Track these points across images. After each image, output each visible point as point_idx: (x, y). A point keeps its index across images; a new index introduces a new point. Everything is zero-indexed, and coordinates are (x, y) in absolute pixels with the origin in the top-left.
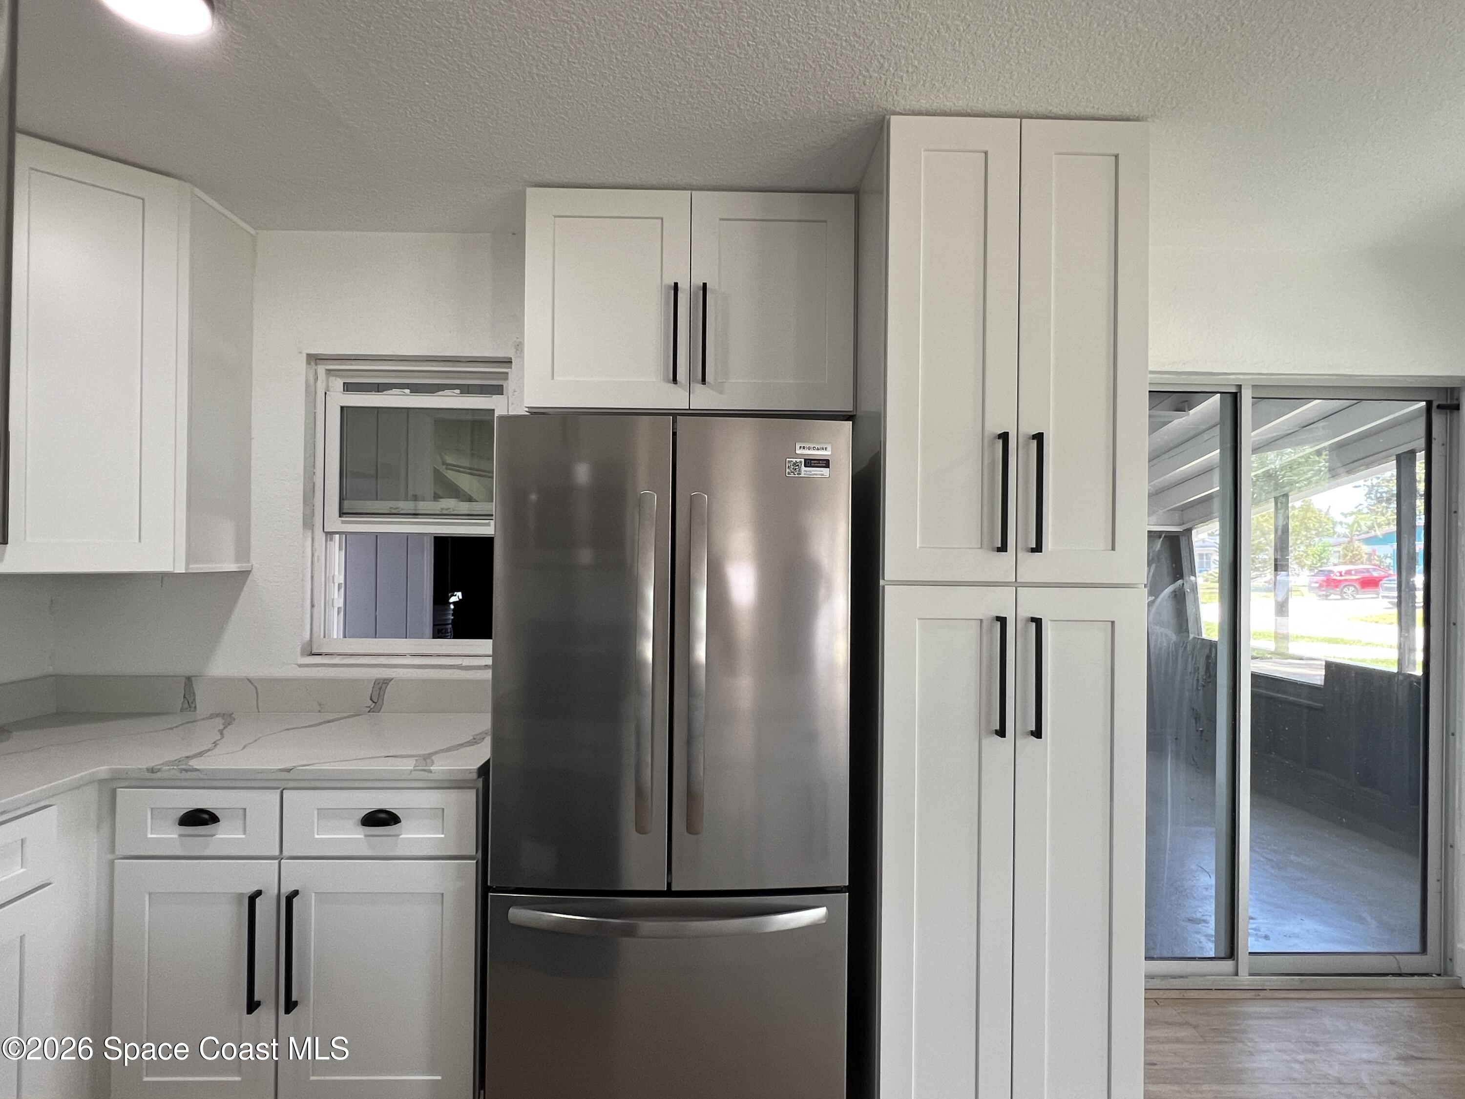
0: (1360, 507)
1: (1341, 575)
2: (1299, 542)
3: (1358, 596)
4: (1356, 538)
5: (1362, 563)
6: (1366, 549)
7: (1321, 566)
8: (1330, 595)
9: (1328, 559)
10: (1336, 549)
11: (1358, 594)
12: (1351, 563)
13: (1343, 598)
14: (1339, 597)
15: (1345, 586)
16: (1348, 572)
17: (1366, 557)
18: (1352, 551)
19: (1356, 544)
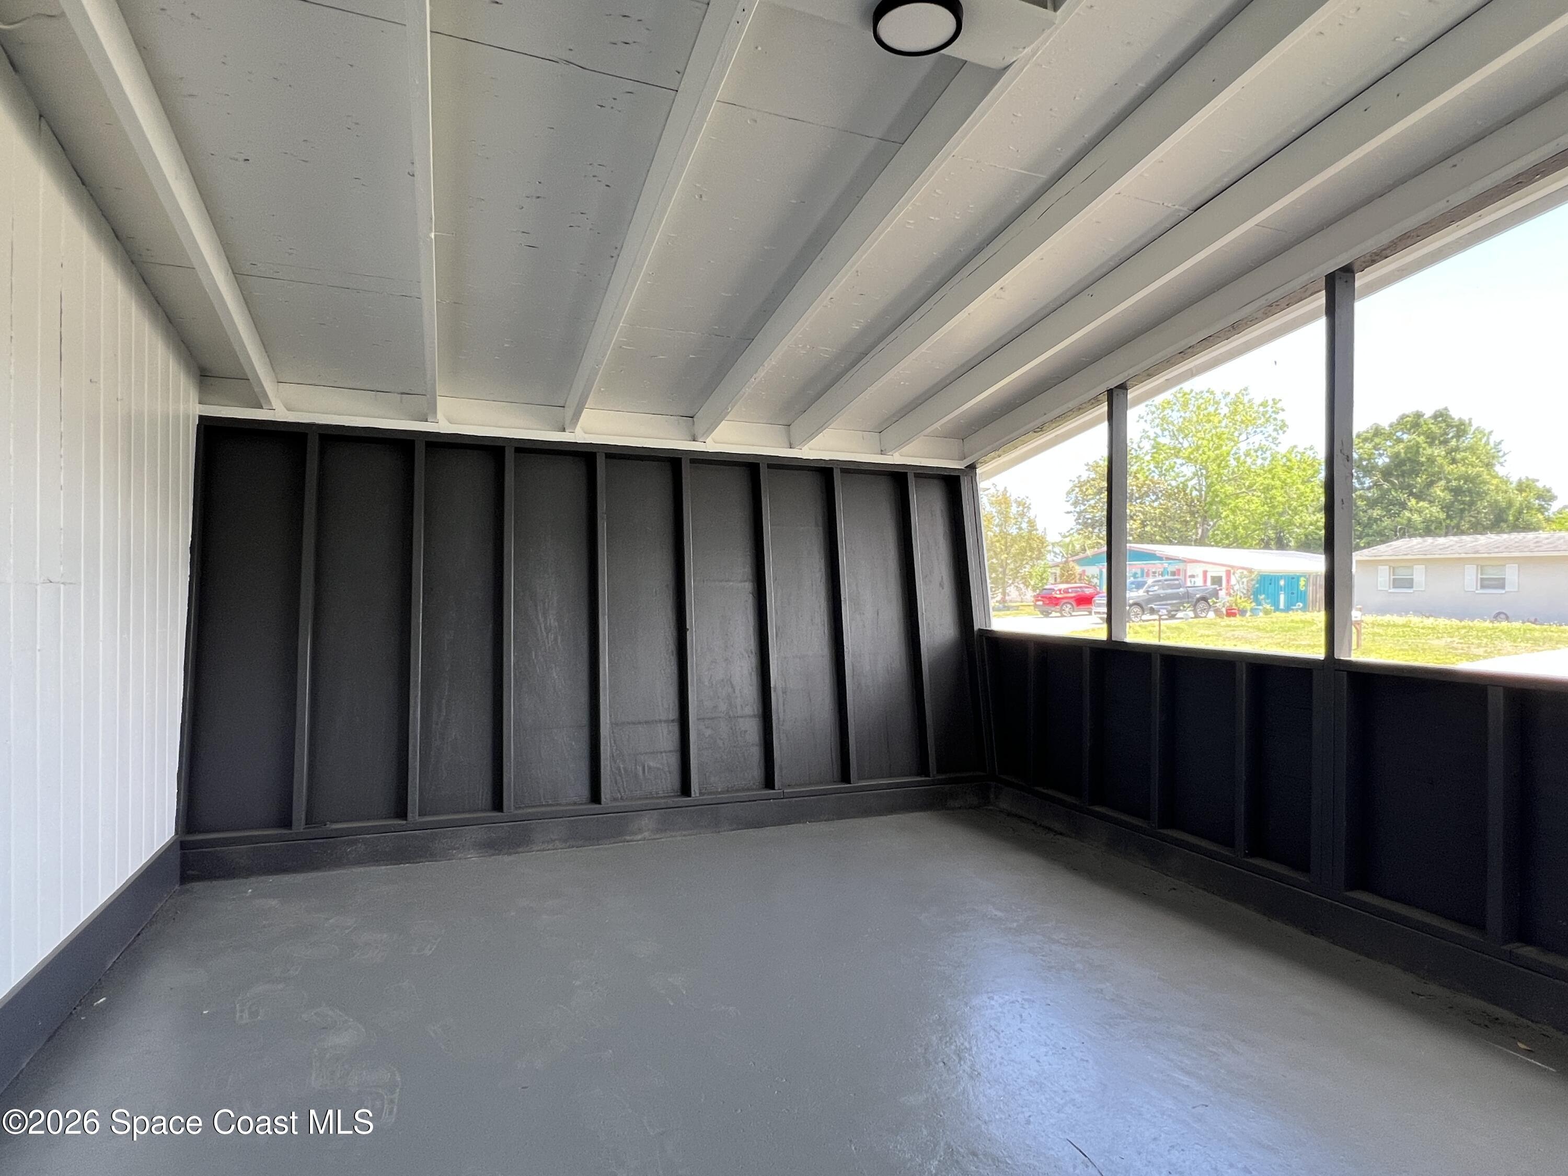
0: (1071, 532)
1: (1060, 593)
2: (1024, 562)
3: (1074, 614)
4: (1070, 559)
5: (1076, 583)
6: (1078, 569)
7: (1043, 586)
8: (1051, 613)
9: (1047, 580)
10: (1053, 570)
11: (1073, 611)
12: (1067, 582)
13: (1063, 616)
14: (1058, 614)
15: (1064, 604)
16: (1066, 591)
17: (1078, 577)
18: (1068, 571)
19: (1071, 564)
